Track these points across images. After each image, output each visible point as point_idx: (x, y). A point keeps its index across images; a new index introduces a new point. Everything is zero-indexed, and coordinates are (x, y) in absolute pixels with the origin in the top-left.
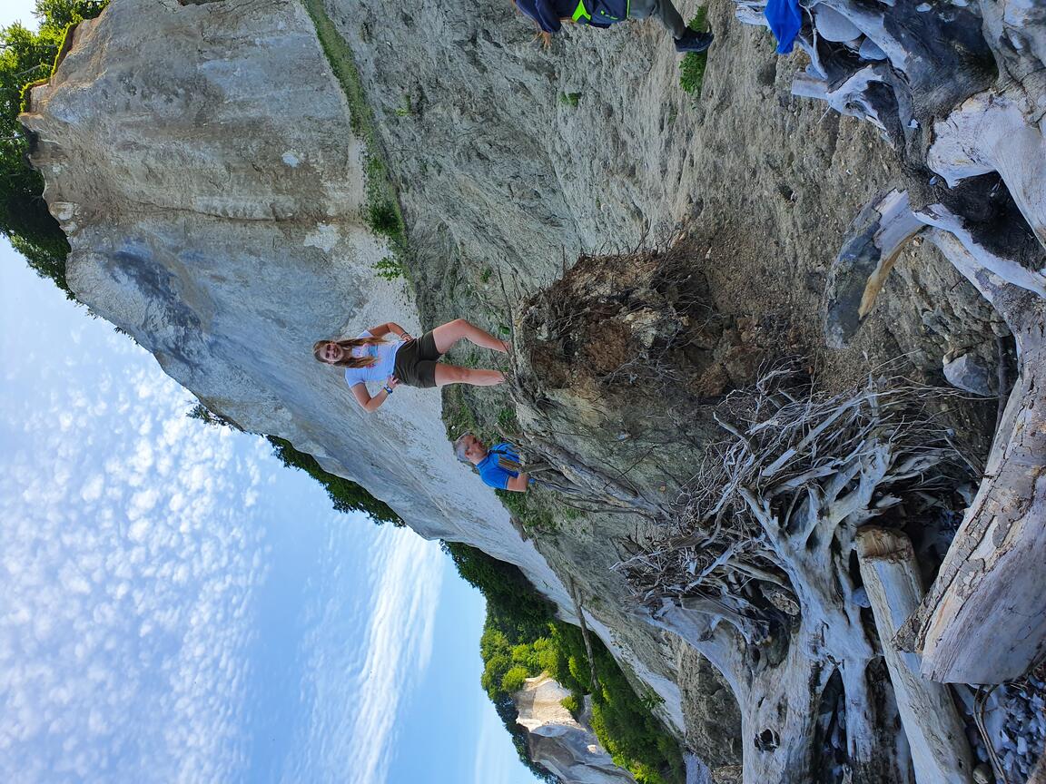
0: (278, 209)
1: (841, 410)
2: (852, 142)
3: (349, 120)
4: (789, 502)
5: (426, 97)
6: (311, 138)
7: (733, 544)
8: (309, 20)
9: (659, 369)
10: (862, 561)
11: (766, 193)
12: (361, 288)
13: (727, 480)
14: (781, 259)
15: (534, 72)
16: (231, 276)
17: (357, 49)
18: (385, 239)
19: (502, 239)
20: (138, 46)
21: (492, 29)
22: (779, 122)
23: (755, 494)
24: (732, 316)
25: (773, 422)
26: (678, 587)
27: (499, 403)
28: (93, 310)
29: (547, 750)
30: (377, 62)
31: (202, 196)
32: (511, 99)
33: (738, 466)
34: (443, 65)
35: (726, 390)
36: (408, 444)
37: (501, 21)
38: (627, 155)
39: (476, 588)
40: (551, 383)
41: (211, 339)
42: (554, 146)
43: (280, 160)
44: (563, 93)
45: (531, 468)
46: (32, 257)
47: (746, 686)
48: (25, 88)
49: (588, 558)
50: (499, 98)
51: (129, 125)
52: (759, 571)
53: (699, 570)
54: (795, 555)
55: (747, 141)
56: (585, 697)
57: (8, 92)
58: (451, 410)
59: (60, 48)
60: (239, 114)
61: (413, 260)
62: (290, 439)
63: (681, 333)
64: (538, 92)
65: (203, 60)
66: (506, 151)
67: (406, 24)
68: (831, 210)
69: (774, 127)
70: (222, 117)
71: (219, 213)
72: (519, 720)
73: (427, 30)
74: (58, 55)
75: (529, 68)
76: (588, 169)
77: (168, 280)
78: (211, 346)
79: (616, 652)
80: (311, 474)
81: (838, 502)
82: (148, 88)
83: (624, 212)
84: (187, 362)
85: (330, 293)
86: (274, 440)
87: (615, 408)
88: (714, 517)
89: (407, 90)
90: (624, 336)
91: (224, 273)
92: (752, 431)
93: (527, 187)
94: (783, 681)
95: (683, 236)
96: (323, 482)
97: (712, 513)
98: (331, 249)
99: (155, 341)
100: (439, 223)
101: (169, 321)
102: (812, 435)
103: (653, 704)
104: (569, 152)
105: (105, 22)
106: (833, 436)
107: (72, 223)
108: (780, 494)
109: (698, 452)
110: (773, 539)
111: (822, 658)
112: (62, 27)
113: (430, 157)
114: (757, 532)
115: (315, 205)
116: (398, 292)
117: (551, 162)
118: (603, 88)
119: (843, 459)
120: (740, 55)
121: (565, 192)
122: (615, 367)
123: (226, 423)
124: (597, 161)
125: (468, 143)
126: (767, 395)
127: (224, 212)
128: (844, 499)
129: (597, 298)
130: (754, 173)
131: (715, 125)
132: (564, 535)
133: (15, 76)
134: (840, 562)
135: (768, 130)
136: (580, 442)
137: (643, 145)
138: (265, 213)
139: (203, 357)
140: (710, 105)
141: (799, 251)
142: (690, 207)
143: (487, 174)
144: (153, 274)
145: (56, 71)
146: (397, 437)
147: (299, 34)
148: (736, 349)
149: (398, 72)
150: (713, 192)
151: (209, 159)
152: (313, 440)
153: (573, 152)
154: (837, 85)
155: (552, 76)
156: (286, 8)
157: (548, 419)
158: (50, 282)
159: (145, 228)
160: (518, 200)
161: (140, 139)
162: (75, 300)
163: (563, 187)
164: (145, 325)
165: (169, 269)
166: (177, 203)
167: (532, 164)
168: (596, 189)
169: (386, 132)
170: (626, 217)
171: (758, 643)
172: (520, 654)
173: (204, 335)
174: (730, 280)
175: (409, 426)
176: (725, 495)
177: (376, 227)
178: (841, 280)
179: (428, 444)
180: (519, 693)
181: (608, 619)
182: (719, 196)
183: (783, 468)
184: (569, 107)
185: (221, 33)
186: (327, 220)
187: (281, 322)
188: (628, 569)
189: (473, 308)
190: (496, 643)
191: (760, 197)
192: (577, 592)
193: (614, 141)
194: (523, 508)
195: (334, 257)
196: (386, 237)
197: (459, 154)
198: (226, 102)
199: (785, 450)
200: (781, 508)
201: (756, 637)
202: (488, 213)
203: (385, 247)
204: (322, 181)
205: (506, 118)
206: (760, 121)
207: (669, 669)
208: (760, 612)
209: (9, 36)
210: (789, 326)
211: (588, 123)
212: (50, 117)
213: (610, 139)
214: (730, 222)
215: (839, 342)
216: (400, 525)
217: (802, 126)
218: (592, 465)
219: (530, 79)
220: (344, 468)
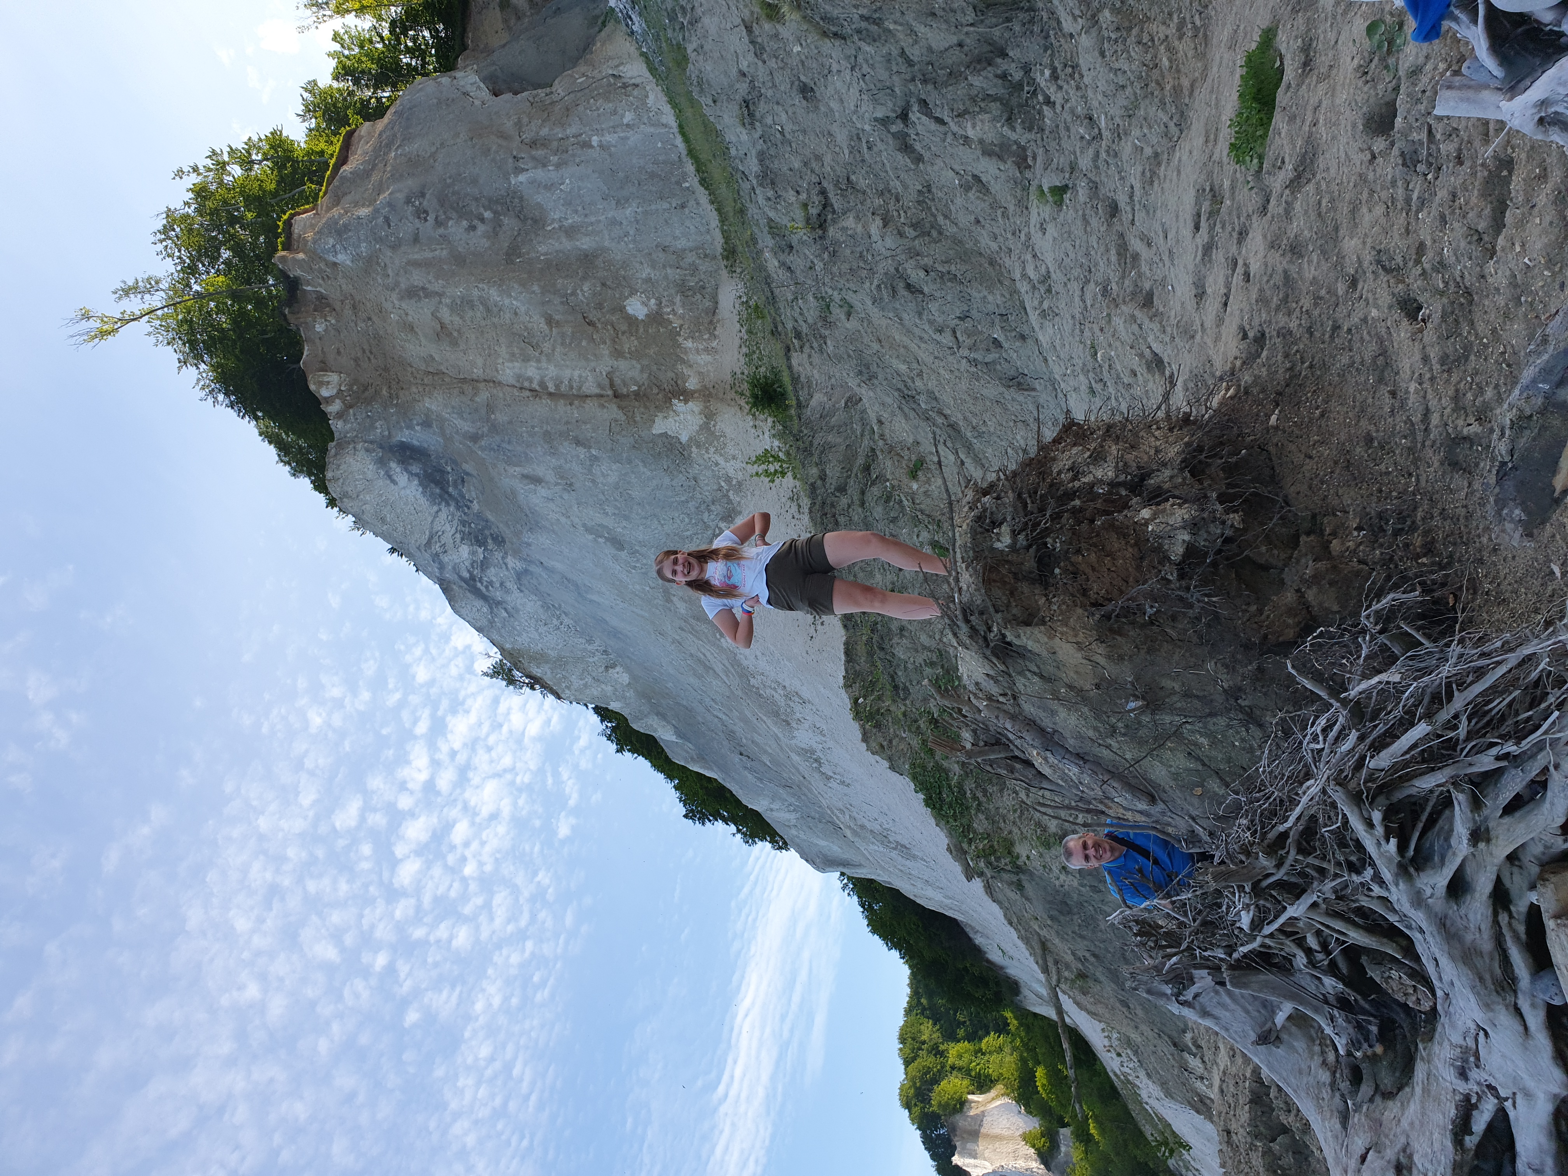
0: (617, 381)
1: (1513, 659)
2: (1536, 210)
3: (719, 250)
4: (1415, 817)
5: (832, 205)
6: (666, 277)
7: (1316, 883)
8: (667, 109)
9: (1194, 596)
10: (1550, 924)
11: (1374, 313)
12: (731, 493)
13: (1308, 775)
14: (1400, 418)
15: (994, 159)
16: (550, 477)
17: (733, 139)
18: (767, 422)
19: (940, 413)
20: (433, 155)
21: (933, 98)
22: (1400, 192)
23: (1357, 798)
24: (1314, 516)
25: (1393, 676)
26: (1220, 954)
27: (932, 664)
28: (361, 523)
30: (762, 157)
31: (512, 361)
32: (959, 201)
33: (1326, 751)
34: (858, 155)
35: (1307, 630)
36: (794, 725)
37: (946, 84)
38: (1140, 275)
39: (893, 951)
40: (1015, 618)
41: (520, 566)
42: (1024, 269)
43: (622, 309)
44: (1040, 187)
45: (980, 753)
46: (285, 451)
47: (1338, 1126)
48: (285, 217)
49: (1070, 912)
50: (940, 200)
51: (416, 264)
52: (1361, 931)
53: (1257, 925)
54: (1427, 906)
55: (1341, 233)
56: (1063, 1131)
57: (263, 224)
58: (857, 674)
59: (332, 162)
60: (566, 244)
61: (807, 451)
62: (625, 713)
63: (1227, 540)
64: (1000, 189)
65: (519, 171)
66: (950, 280)
67: (805, 98)
68: (1494, 331)
69: (1390, 205)
70: (542, 249)
71: (535, 386)
72: (956, 1160)
73: (834, 105)
74: (329, 173)
75: (988, 152)
76: (1077, 299)
77: (463, 481)
78: (520, 576)
79: (1112, 1063)
80: (654, 765)
81: (1507, 820)
82: (445, 213)
83: (1135, 362)
84: (485, 598)
85: (687, 502)
86: (603, 713)
87: (1121, 658)
88: (1284, 835)
89: (804, 196)
90: (1136, 544)
91: (540, 471)
92: (1353, 693)
93: (981, 333)
94: (1405, 1123)
95: (1231, 392)
96: (670, 777)
97: (1281, 828)
98: (691, 439)
99: (442, 567)
100: (847, 395)
101: (462, 539)
102: (1459, 701)
103: (1172, 1152)
104: (1048, 276)
105: (391, 124)
106: (1499, 704)
107: (337, 401)
108: (1400, 801)
109: (1258, 734)
110: (1387, 875)
111: (1476, 1088)
112: (335, 134)
113: (835, 293)
114: (1358, 864)
115: (670, 374)
116: (783, 500)
117: (1018, 292)
118: (1104, 174)
119: (1517, 744)
120: (1332, 96)
121: (1041, 338)
122: (1121, 592)
123: (537, 687)
124: (1092, 285)
125: (892, 270)
126: (1381, 632)
127: (542, 384)
128: (1518, 814)
129: (1092, 485)
130: (1354, 283)
131: (1287, 212)
132: (1031, 874)
133: (273, 202)
134: (1510, 924)
135: (1379, 210)
136: (1062, 713)
137: (1165, 258)
138: (599, 386)
139: (508, 591)
140: (1278, 181)
141: (1433, 403)
142: (1243, 345)
143: (920, 314)
144: (443, 472)
145: (325, 193)
146: (777, 714)
147: (652, 130)
148: (1322, 565)
149: (791, 170)
150: (1282, 320)
151: (523, 309)
152: (658, 714)
153: (1053, 276)
154: (1522, 86)
155: (1023, 162)
156: (636, 92)
157: (1010, 676)
158: (305, 482)
159: (434, 408)
160: (966, 353)
161: (430, 282)
162: (336, 509)
163: (1037, 329)
164: (429, 544)
165: (465, 466)
166: (478, 372)
167: (990, 298)
168: (1091, 329)
169: (772, 263)
170: (1138, 370)
171: (1358, 1054)
172: (960, 1056)
173: (510, 561)
174: (1310, 457)
175: (797, 699)
176: (1304, 800)
177: (755, 405)
178: (1522, 428)
179: (823, 725)
180: (958, 1117)
181: (1100, 1009)
182: (1293, 325)
183: (1408, 756)
184: (1048, 209)
185: (545, 132)
186: (686, 395)
187: (618, 543)
188: (1137, 922)
189: (894, 520)
190: (924, 1037)
191: (1365, 320)
192: (1050, 964)
193: (1119, 254)
194: (968, 828)
195: (694, 449)
196: (770, 420)
197: (879, 286)
198: (549, 228)
199: (1412, 725)
200: (1402, 827)
201: (1354, 1044)
202: (920, 374)
203: (767, 434)
204: (680, 339)
205: (951, 230)
206: (1365, 195)
207: (1198, 1095)
208: (1362, 1002)
209: (266, 147)
210: (1413, 528)
211: (1078, 230)
212: (315, 256)
213: (1113, 252)
214: (1311, 366)
215: (1517, 535)
216: (780, 848)
217: (1442, 194)
218: (1080, 751)
219: (988, 169)
220: (701, 758)
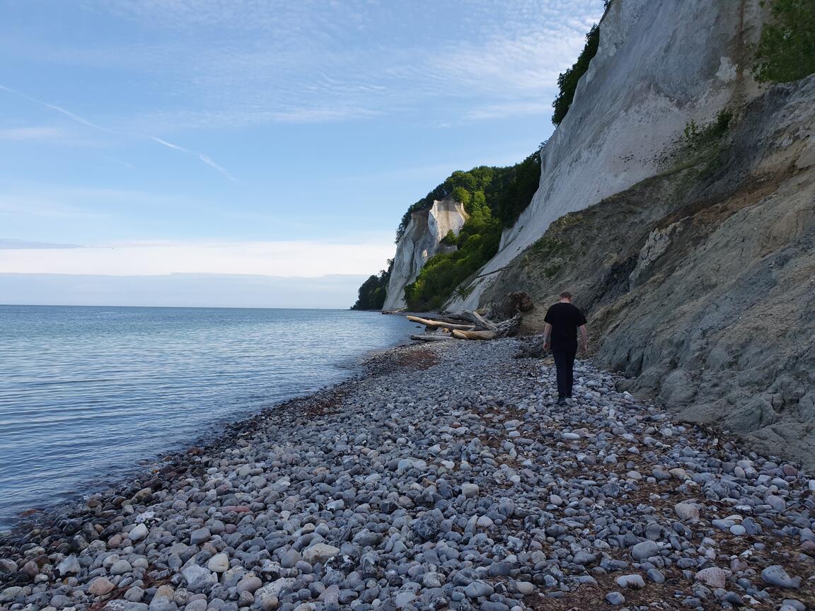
0: (750, 31)
12: (689, 103)
29: (419, 222)
36: (589, 149)
56: (456, 247)
72: (436, 202)
85: (686, 82)
98: (718, 77)
103: (460, 293)
138: (747, 23)
146: (593, 141)
152: (597, 73)
172: (478, 197)
175: (599, 150)
179: (589, 163)
180: (453, 200)
186: (740, 70)
187: (667, 49)
190: (484, 178)
195: (712, 80)
220: (580, 94)
